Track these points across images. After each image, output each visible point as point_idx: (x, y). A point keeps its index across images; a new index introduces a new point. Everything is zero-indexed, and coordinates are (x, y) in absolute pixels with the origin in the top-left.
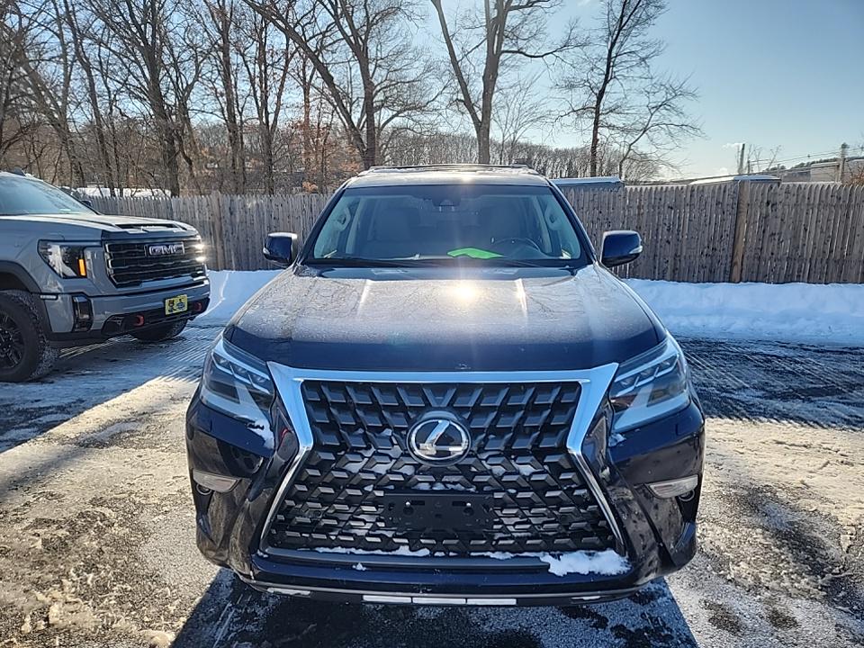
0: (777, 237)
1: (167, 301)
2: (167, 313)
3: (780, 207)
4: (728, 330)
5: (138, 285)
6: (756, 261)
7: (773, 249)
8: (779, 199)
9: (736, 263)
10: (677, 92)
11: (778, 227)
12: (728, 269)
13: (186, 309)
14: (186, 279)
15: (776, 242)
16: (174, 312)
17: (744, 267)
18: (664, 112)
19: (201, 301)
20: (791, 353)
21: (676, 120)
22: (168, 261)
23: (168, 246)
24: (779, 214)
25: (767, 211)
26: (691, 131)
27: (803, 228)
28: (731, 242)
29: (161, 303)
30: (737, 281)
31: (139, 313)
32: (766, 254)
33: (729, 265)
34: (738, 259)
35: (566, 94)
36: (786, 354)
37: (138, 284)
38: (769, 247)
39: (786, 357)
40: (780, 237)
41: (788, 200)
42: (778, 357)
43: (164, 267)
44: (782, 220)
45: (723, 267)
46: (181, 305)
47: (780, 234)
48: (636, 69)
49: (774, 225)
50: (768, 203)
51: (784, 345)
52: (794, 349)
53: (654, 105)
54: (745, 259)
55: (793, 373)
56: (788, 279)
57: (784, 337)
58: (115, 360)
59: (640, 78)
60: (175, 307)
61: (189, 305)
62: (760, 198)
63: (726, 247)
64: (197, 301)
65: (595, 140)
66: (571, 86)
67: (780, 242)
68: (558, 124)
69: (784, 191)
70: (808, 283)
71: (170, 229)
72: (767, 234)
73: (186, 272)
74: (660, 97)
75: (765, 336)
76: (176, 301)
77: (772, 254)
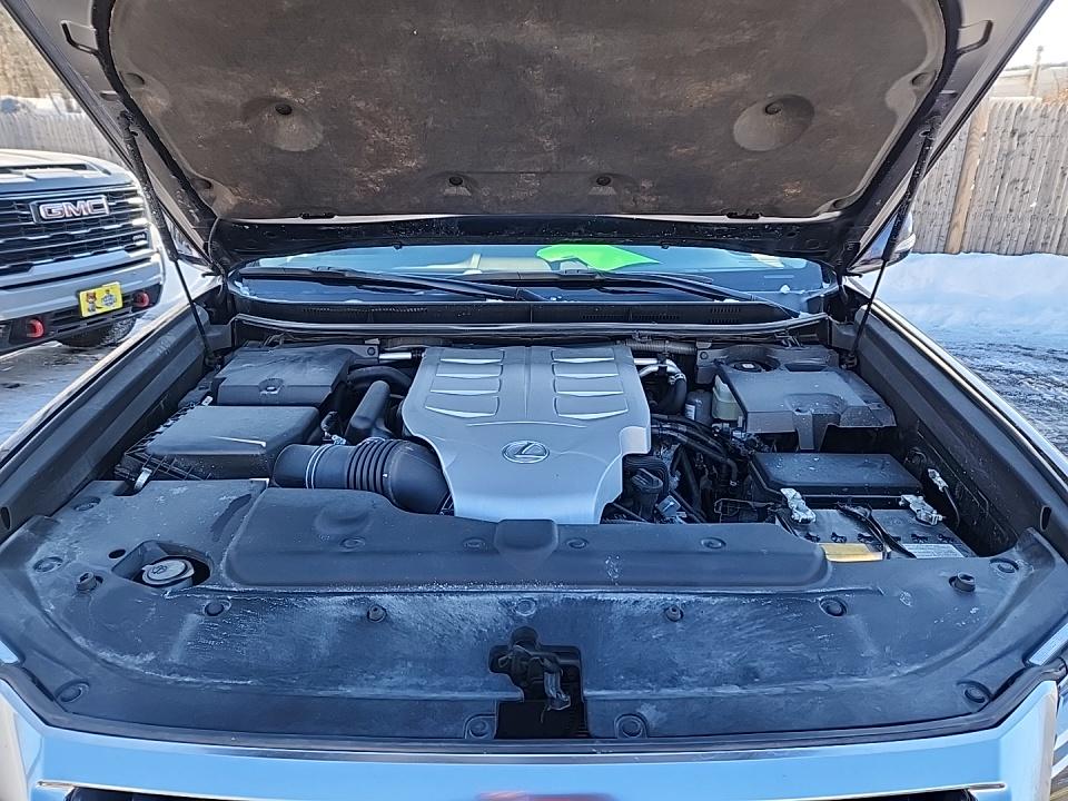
0: (1020, 185)
1: (83, 295)
2: (85, 314)
3: (1030, 139)
4: (942, 327)
5: (26, 270)
6: (987, 222)
7: (1013, 203)
8: (1029, 127)
9: (957, 224)
11: (1025, 168)
12: (944, 233)
13: (119, 304)
14: (117, 255)
15: (1019, 193)
16: (98, 311)
17: (969, 229)
19: (147, 290)
20: (1043, 368)
22: (78, 228)
23: (75, 203)
24: (1028, 150)
25: (1011, 145)
27: (1060, 170)
28: (953, 193)
29: (74, 298)
30: (956, 250)
31: (35, 317)
32: (1002, 211)
33: (946, 226)
34: (960, 218)
36: (1036, 368)
37: (26, 268)
38: (1008, 200)
39: (1037, 374)
40: (1024, 186)
41: (1042, 129)
42: (1027, 375)
43: (73, 238)
44: (1031, 159)
45: (937, 229)
46: (109, 298)
47: (1026, 180)
49: (1018, 166)
50: (1013, 133)
51: (1028, 352)
52: (1045, 358)
54: (971, 217)
55: (1057, 406)
56: (1030, 250)
57: (1023, 338)
58: (17, 385)
60: (98, 303)
61: (124, 298)
62: (1002, 124)
63: (944, 199)
64: (141, 291)
67: (1024, 192)
69: (1039, 113)
70: (1057, 254)
71: (80, 173)
72: (1008, 179)
73: (115, 244)
75: (997, 337)
76: (101, 293)
77: (1011, 210)
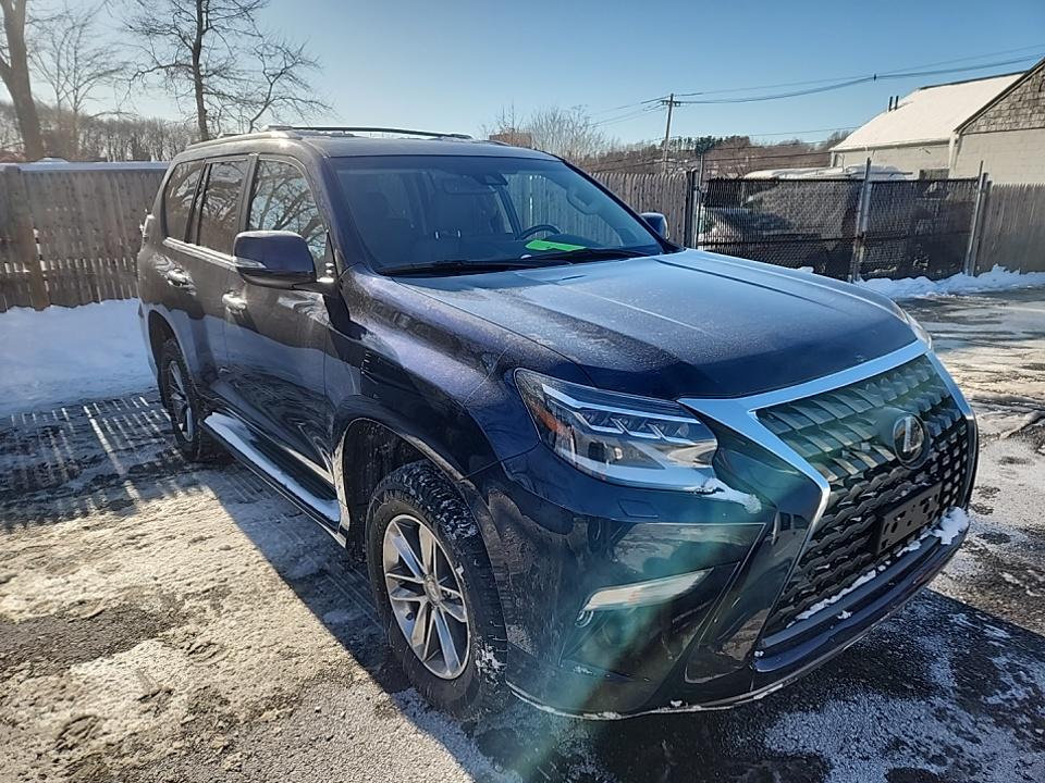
10: (296, 59)
18: (287, 83)
21: (301, 93)
26: (322, 109)
35: (142, 39)
48: (237, 20)
53: (272, 72)
59: (245, 33)
65: (202, 112)
66: (150, 31)
68: (138, 83)
74: (277, 63)
